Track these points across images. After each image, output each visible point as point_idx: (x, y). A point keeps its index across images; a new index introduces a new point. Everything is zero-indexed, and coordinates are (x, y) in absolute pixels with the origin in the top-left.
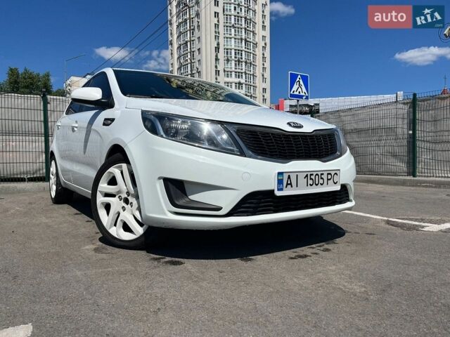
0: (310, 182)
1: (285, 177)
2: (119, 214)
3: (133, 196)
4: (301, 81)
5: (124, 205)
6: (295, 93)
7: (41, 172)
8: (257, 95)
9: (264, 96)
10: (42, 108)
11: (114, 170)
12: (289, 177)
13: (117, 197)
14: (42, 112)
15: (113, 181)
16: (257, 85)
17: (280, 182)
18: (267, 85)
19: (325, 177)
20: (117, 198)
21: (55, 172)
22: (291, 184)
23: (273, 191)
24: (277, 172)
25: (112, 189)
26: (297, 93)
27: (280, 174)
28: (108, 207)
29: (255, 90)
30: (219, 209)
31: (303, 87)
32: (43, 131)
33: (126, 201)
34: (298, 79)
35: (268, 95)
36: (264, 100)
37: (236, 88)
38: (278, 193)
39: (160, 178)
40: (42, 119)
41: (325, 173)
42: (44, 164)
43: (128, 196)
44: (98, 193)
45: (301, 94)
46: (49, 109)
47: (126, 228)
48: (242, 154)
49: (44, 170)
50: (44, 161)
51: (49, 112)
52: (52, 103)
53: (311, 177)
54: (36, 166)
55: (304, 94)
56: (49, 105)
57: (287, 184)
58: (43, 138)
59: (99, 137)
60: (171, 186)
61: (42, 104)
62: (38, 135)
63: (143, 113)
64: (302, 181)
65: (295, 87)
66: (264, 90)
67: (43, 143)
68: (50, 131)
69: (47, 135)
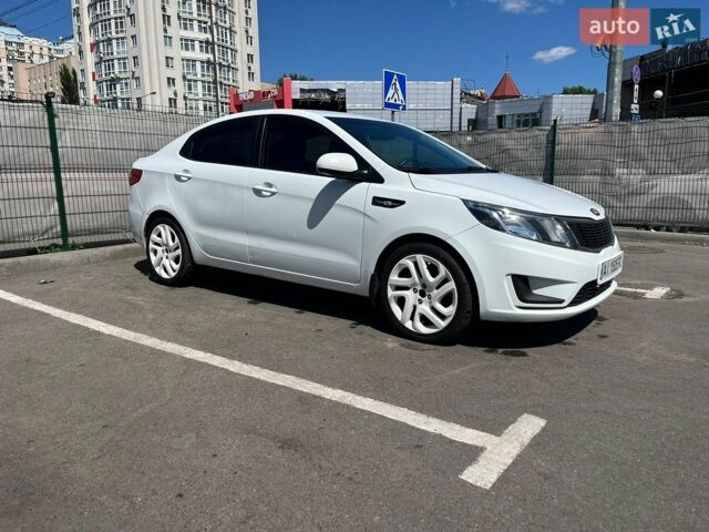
0: (613, 268)
2: (415, 307)
4: (397, 83)
5: (421, 298)
6: (391, 101)
7: (54, 230)
8: (239, 65)
9: (249, 68)
10: (47, 125)
11: (407, 262)
13: (411, 289)
14: (47, 131)
15: (405, 273)
16: (238, 47)
17: (602, 271)
18: (255, 49)
20: (411, 292)
23: (598, 280)
24: (601, 263)
25: (404, 281)
26: (392, 101)
28: (401, 302)
29: (234, 57)
30: (561, 301)
31: (400, 92)
32: (51, 163)
33: (423, 294)
34: (394, 81)
35: (256, 67)
36: (251, 75)
37: (201, 50)
38: (600, 282)
39: (508, 275)
40: (49, 143)
42: (58, 218)
43: (425, 288)
44: (389, 287)
45: (398, 102)
46: (57, 125)
49: (59, 228)
50: (57, 213)
51: (57, 131)
52: (60, 115)
53: (613, 263)
54: (46, 223)
55: (400, 102)
56: (56, 120)
57: (604, 273)
58: (52, 175)
61: (46, 118)
62: (45, 170)
64: (610, 268)
65: (391, 92)
66: (250, 57)
67: (54, 184)
68: (61, 163)
69: (57, 170)
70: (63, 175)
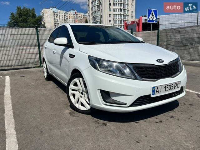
0: (167, 89)
1: (156, 88)
2: (79, 99)
3: (85, 92)
4: (153, 13)
5: (81, 95)
6: (150, 20)
8: (129, 15)
9: (132, 15)
10: (36, 34)
11: (76, 80)
12: (158, 88)
13: (78, 91)
14: (36, 36)
15: (76, 85)
16: (129, 9)
17: (153, 91)
18: (134, 9)
19: (174, 86)
21: (45, 67)
22: (158, 91)
23: (150, 95)
24: (152, 87)
26: (151, 20)
27: (154, 87)
28: (74, 95)
29: (128, 12)
30: (126, 104)
31: (154, 16)
32: (37, 44)
33: (82, 93)
34: (152, 13)
35: (134, 14)
36: (132, 17)
37: (119, 11)
38: (152, 96)
39: (98, 89)
40: (37, 39)
41: (174, 84)
42: (39, 59)
43: (83, 91)
44: (69, 89)
45: (153, 20)
46: (39, 34)
47: (82, 105)
48: (136, 79)
49: (39, 61)
50: (39, 57)
51: (39, 35)
52: (40, 31)
53: (167, 87)
54: (36, 60)
55: (154, 20)
56: (39, 32)
57: (157, 91)
58: (38, 47)
59: (68, 62)
60: (104, 93)
61: (36, 32)
62: (35, 46)
63: (89, 56)
64: (163, 89)
66: (132, 12)
67: (38, 50)
68: (40, 44)
69: (39, 46)
70: (40, 47)
